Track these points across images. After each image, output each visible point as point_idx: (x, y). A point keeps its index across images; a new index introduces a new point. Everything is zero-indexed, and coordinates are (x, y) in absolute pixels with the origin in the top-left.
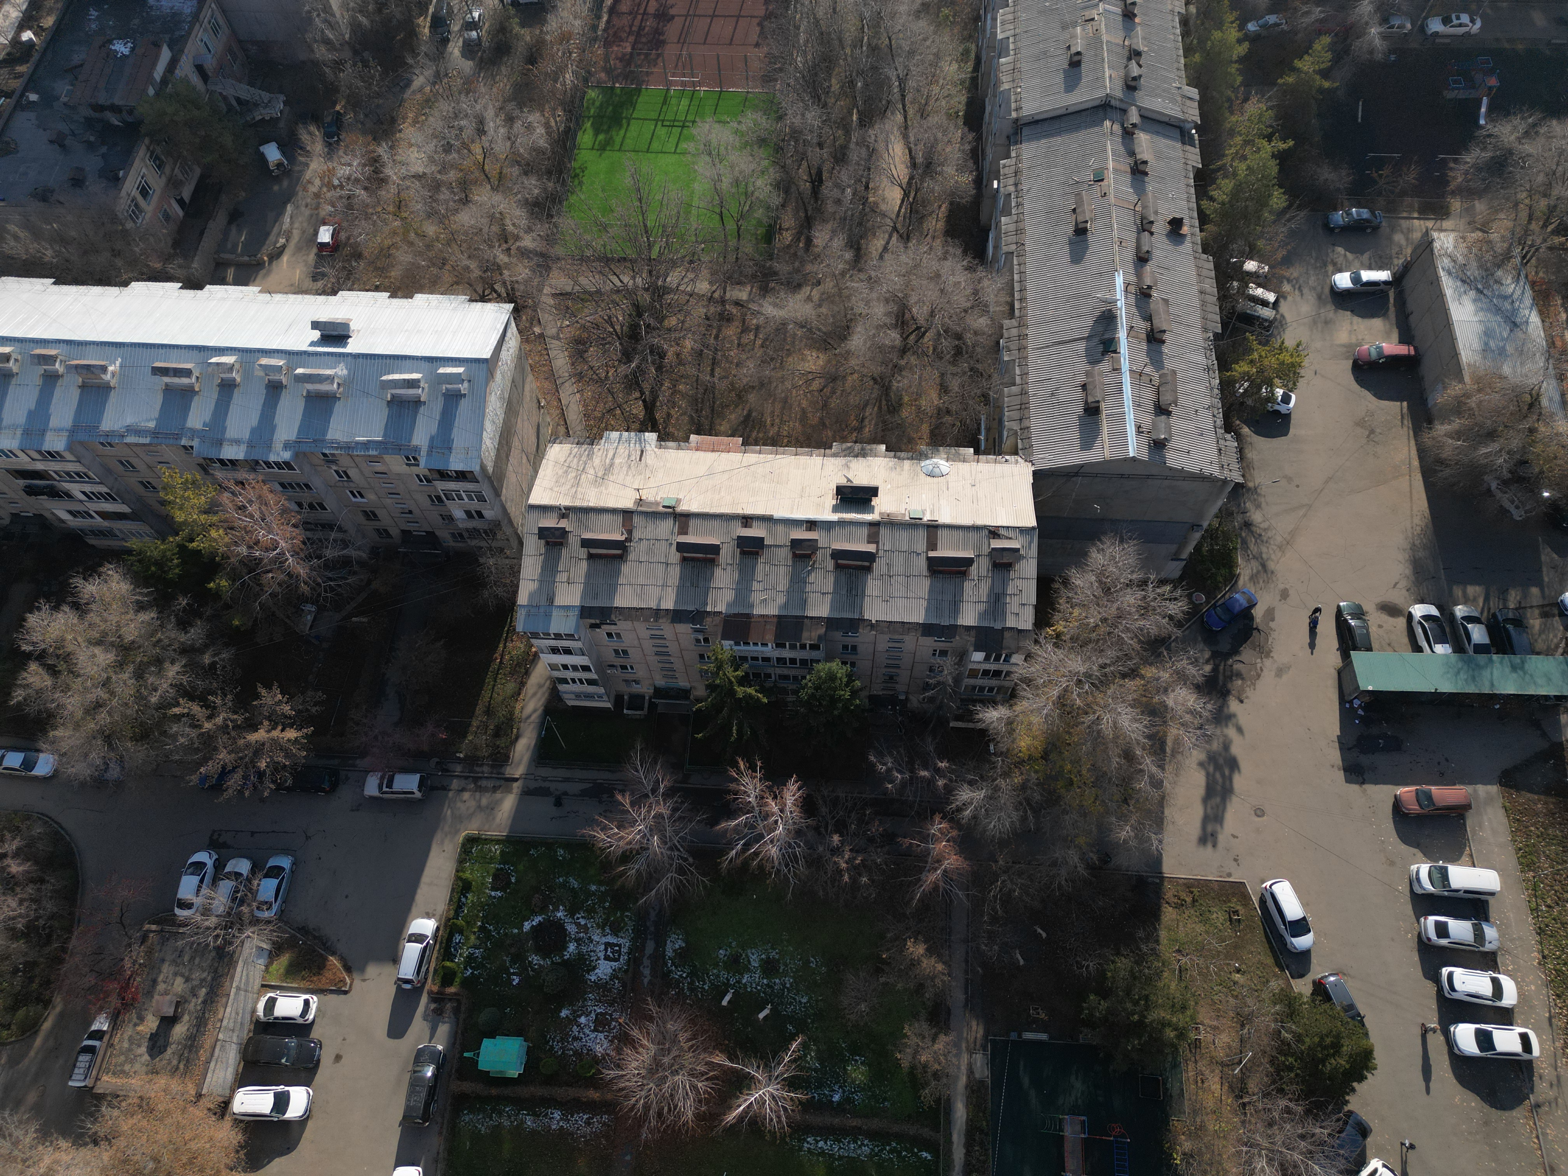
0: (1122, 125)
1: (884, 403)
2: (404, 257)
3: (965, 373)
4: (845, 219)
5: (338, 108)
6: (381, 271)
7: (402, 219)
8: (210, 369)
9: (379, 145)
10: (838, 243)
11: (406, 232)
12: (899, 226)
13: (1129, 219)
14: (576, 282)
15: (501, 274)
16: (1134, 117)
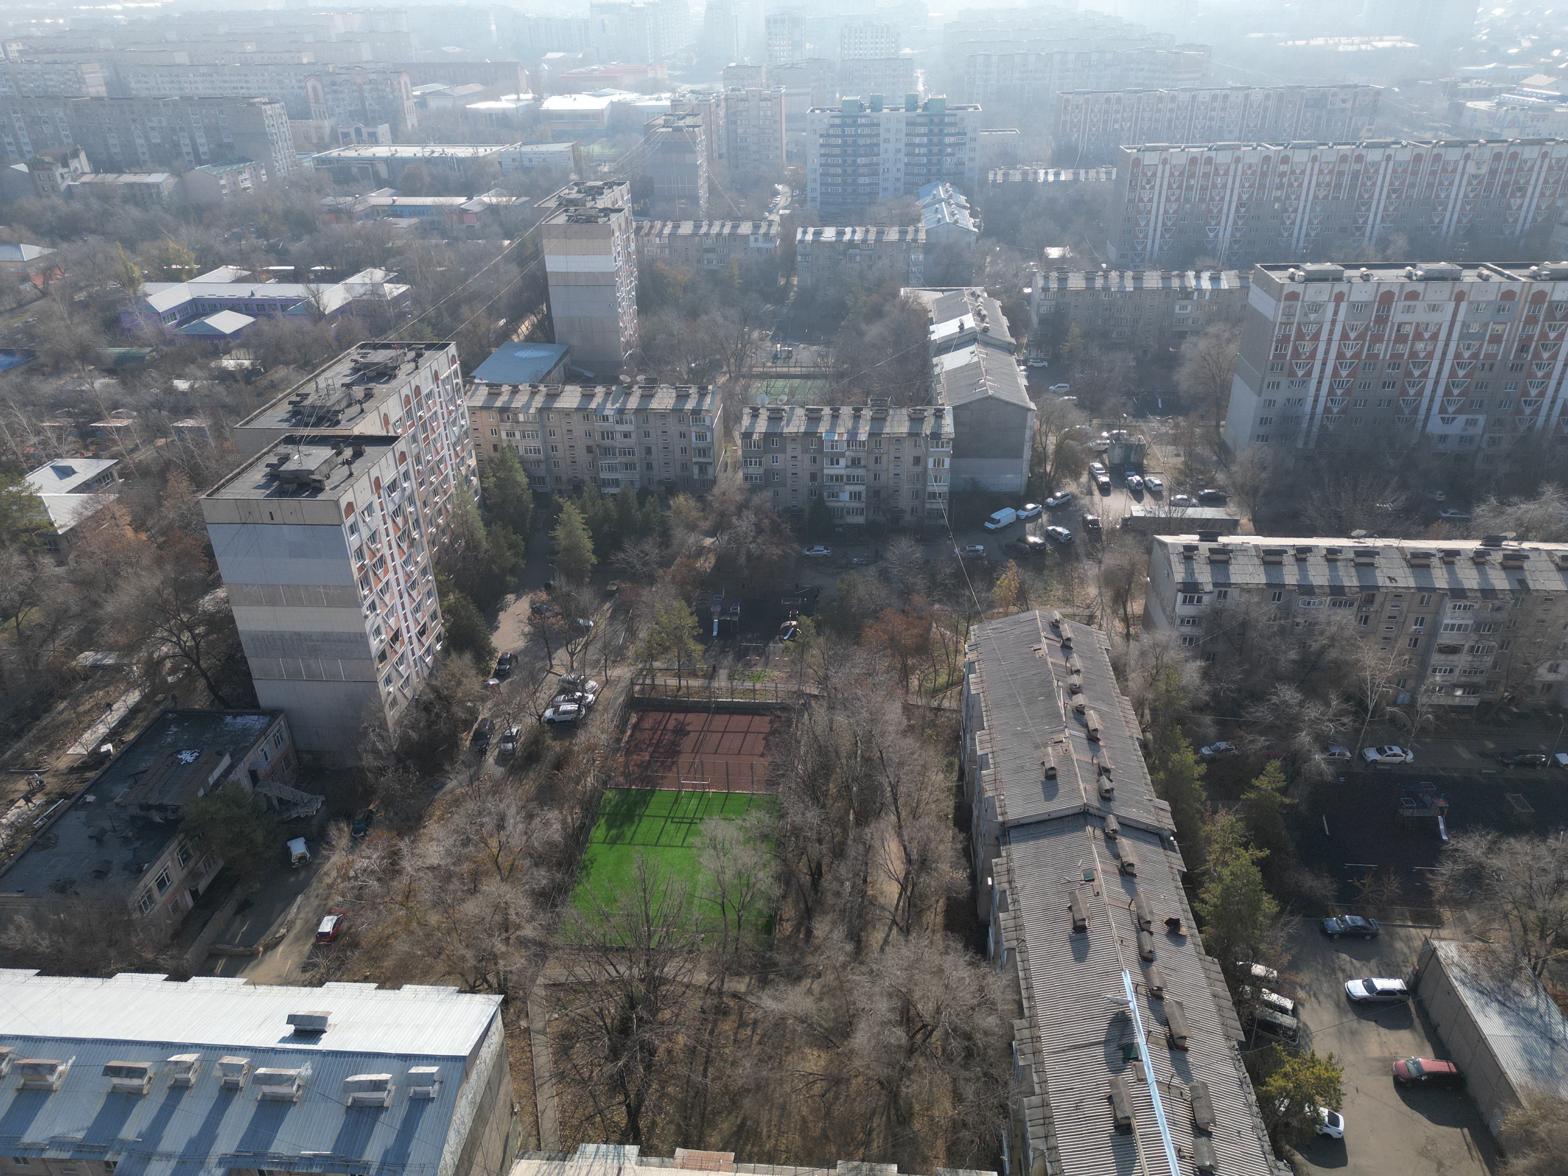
0: (1104, 831)
1: (893, 1112)
2: (401, 946)
3: (978, 1079)
4: (845, 911)
5: (371, 807)
6: (374, 960)
7: (407, 908)
8: (166, 1069)
9: (402, 839)
10: (838, 934)
11: (409, 920)
12: (898, 919)
13: (1126, 917)
14: (571, 973)
15: (496, 964)
16: (1113, 824)
